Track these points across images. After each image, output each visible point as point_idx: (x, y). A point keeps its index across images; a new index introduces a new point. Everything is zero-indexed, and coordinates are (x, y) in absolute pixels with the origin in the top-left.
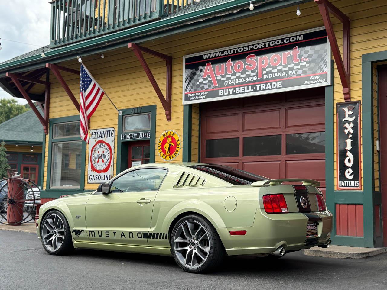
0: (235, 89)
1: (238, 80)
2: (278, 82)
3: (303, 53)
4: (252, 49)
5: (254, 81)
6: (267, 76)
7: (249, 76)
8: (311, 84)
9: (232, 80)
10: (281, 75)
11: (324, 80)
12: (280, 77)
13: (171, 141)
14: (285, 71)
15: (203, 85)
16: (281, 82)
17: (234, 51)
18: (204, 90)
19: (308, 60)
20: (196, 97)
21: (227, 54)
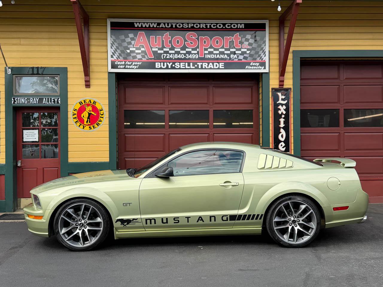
0: (174, 63)
1: (177, 55)
2: (220, 63)
3: (244, 39)
4: (193, 27)
5: (195, 59)
6: (209, 56)
7: (189, 53)
8: (251, 69)
9: (170, 54)
10: (223, 57)
11: (263, 67)
12: (222, 59)
13: (91, 109)
14: (227, 54)
15: (135, 54)
16: (223, 64)
17: (172, 26)
18: (137, 59)
19: (249, 47)
20: (127, 66)
21: (164, 27)
